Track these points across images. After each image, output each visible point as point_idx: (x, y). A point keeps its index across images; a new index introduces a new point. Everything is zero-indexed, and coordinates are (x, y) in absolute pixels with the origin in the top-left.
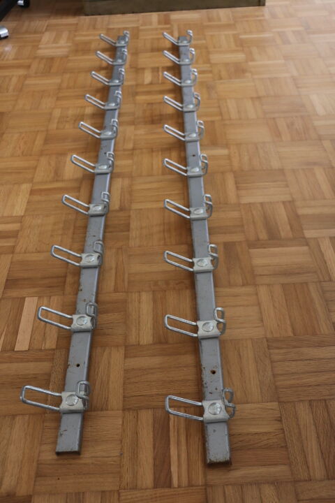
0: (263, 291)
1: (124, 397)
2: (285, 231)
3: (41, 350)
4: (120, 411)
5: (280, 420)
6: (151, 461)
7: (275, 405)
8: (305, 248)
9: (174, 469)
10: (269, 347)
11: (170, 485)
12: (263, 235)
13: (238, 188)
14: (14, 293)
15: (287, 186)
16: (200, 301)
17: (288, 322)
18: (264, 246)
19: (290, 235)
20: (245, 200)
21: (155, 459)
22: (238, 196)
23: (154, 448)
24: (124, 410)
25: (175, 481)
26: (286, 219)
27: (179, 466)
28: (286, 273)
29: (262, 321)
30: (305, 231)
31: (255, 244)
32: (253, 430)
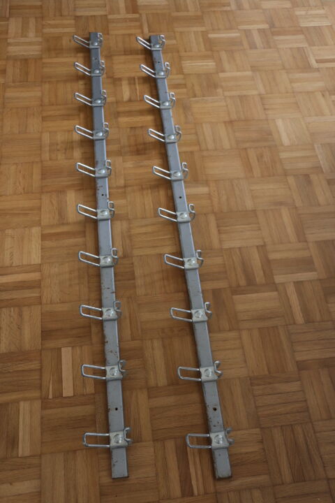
0: (245, 335)
1: (153, 430)
2: (259, 277)
3: (83, 395)
4: (151, 442)
5: (262, 442)
6: (178, 478)
7: (258, 430)
8: (275, 294)
9: (194, 482)
10: (252, 384)
11: (192, 495)
12: (243, 282)
13: (219, 232)
14: (51, 344)
15: (260, 229)
16: (199, 348)
17: (265, 363)
18: (243, 292)
19: (264, 281)
20: (226, 245)
21: (180, 476)
22: (221, 241)
23: (179, 469)
24: (154, 441)
25: (196, 492)
26: (260, 265)
27: (197, 480)
28: (262, 318)
29: (245, 362)
30: (275, 277)
31: (237, 290)
32: (244, 450)
